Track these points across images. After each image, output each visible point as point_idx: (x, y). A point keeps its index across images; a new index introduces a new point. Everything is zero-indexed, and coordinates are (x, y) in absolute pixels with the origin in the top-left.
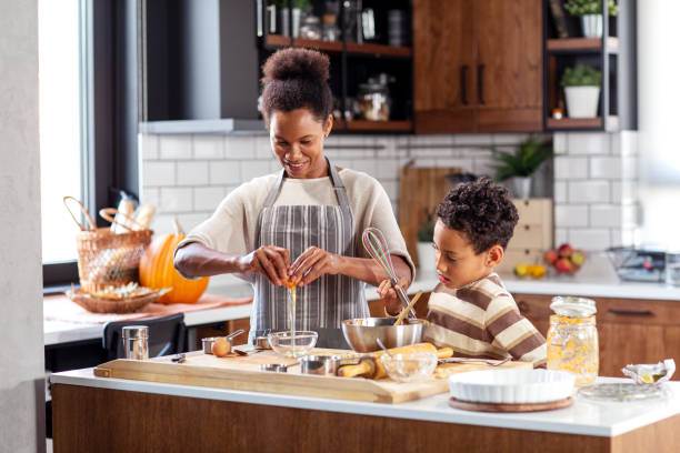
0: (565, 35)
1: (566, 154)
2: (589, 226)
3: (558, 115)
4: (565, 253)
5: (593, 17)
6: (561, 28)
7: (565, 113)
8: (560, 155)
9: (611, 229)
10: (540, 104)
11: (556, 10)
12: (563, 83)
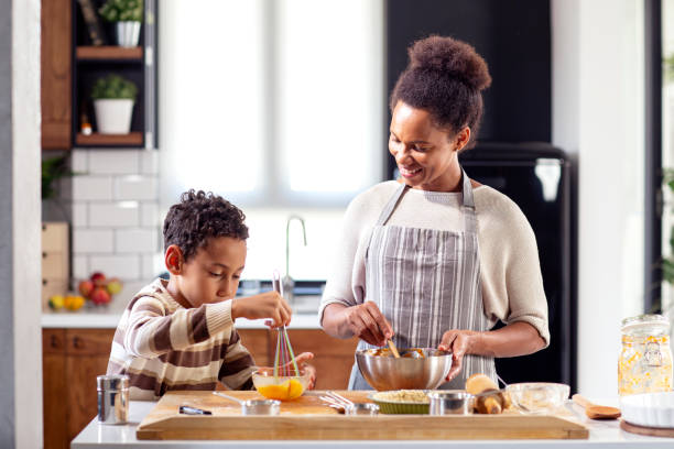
0: (98, 42)
1: (87, 174)
2: (114, 253)
3: (87, 131)
4: (99, 282)
5: (129, 25)
6: (94, 35)
7: (95, 128)
8: (80, 174)
9: (141, 256)
10: (68, 117)
11: (89, 14)
12: (93, 96)
